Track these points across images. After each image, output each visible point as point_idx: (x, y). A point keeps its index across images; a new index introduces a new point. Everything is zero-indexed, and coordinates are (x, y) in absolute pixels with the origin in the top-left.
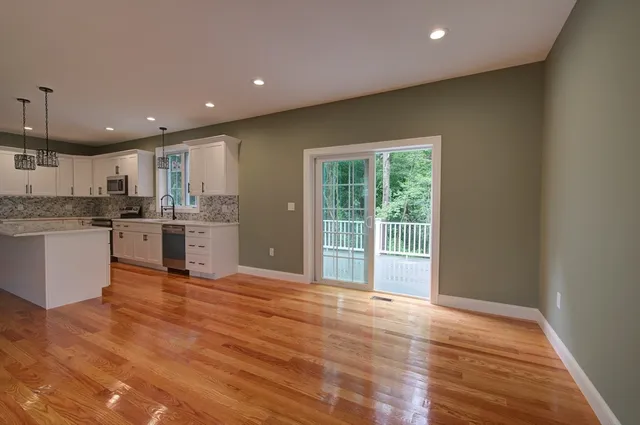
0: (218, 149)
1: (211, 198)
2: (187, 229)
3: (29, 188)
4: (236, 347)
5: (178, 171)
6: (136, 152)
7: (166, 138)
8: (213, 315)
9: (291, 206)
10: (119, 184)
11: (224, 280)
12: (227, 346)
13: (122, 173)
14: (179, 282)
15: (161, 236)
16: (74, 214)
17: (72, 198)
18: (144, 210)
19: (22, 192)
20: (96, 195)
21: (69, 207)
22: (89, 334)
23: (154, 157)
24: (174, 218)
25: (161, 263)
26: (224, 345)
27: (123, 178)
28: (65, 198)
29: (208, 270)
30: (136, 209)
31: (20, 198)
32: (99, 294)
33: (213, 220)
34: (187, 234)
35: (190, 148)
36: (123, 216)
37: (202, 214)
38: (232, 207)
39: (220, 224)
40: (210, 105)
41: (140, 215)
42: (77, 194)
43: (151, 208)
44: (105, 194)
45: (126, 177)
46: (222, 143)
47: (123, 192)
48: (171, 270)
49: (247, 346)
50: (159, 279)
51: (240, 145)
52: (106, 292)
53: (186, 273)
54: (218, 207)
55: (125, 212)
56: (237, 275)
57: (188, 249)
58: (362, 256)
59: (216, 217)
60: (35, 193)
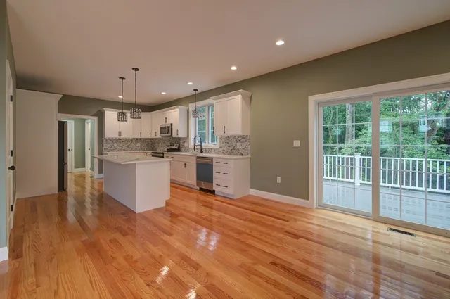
0: (236, 101)
1: (228, 137)
2: (214, 161)
3: (120, 133)
4: (283, 267)
5: (204, 119)
6: (177, 108)
7: (198, 96)
8: (248, 231)
9: (297, 143)
10: (167, 130)
11: (241, 200)
12: (275, 264)
13: (169, 122)
14: (209, 198)
15: (195, 165)
16: (141, 149)
17: (140, 139)
18: (181, 146)
19: (116, 136)
20: (153, 136)
21: (138, 144)
22: (166, 236)
23: (188, 110)
24: (202, 152)
25: (195, 184)
26: (271, 263)
27: (170, 125)
28: (137, 139)
29: (230, 191)
30: (176, 146)
31: (116, 139)
32: (163, 205)
33: (230, 154)
34: (214, 164)
35: (214, 102)
36: (168, 150)
37: (221, 149)
38: (244, 144)
39: (235, 157)
40: (234, 68)
41: (179, 150)
42: (143, 137)
43: (186, 145)
44: (159, 136)
45: (172, 124)
46: (240, 96)
47: (169, 135)
48: (201, 189)
49: (293, 268)
50: (194, 195)
51: (251, 98)
52: (168, 203)
53: (213, 192)
54: (234, 144)
55: (169, 148)
56: (249, 196)
57: (215, 175)
58: (370, 188)
59: (233, 151)
60: (124, 136)
